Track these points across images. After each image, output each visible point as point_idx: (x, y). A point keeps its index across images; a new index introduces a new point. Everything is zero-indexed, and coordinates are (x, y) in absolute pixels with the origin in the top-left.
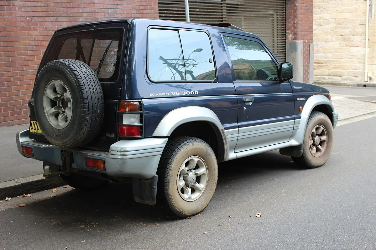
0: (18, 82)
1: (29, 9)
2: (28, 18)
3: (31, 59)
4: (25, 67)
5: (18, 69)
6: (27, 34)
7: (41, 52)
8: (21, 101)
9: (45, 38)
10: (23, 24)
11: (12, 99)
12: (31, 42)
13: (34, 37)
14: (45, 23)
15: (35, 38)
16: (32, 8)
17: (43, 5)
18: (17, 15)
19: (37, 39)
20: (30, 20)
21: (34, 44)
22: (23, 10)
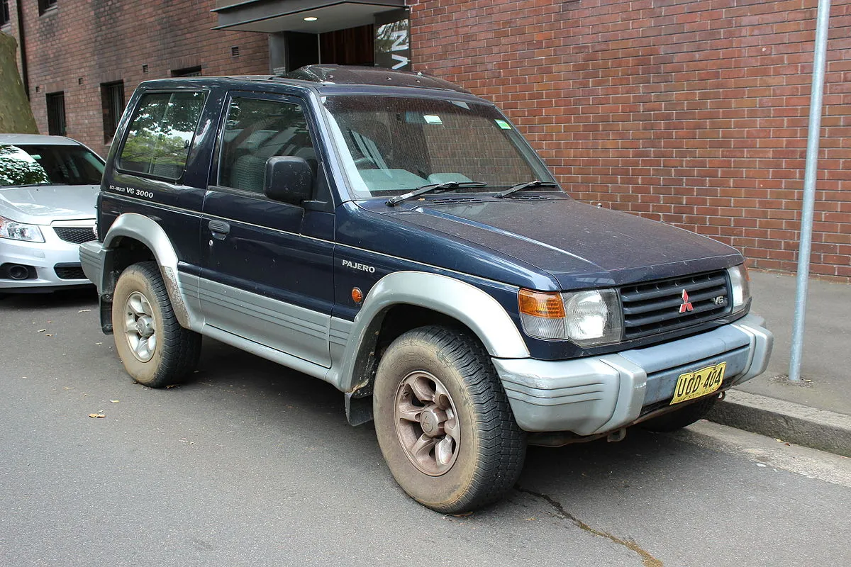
0: (729, 181)
1: (768, 30)
2: (764, 50)
3: (761, 135)
4: (748, 152)
5: (734, 154)
6: (758, 83)
7: (785, 122)
8: (732, 218)
9: (797, 89)
10: (753, 62)
11: (714, 212)
12: (765, 99)
13: (772, 87)
14: (800, 56)
15: (774, 90)
16: (775, 26)
17: (800, 16)
18: (742, 46)
19: (778, 92)
20: (768, 53)
21: (770, 104)
22: (756, 32)
